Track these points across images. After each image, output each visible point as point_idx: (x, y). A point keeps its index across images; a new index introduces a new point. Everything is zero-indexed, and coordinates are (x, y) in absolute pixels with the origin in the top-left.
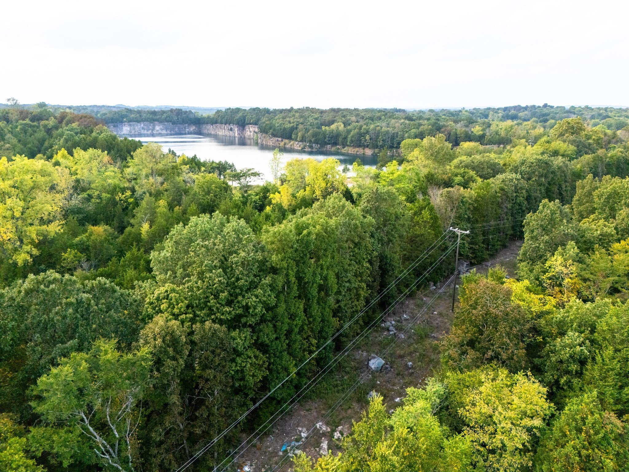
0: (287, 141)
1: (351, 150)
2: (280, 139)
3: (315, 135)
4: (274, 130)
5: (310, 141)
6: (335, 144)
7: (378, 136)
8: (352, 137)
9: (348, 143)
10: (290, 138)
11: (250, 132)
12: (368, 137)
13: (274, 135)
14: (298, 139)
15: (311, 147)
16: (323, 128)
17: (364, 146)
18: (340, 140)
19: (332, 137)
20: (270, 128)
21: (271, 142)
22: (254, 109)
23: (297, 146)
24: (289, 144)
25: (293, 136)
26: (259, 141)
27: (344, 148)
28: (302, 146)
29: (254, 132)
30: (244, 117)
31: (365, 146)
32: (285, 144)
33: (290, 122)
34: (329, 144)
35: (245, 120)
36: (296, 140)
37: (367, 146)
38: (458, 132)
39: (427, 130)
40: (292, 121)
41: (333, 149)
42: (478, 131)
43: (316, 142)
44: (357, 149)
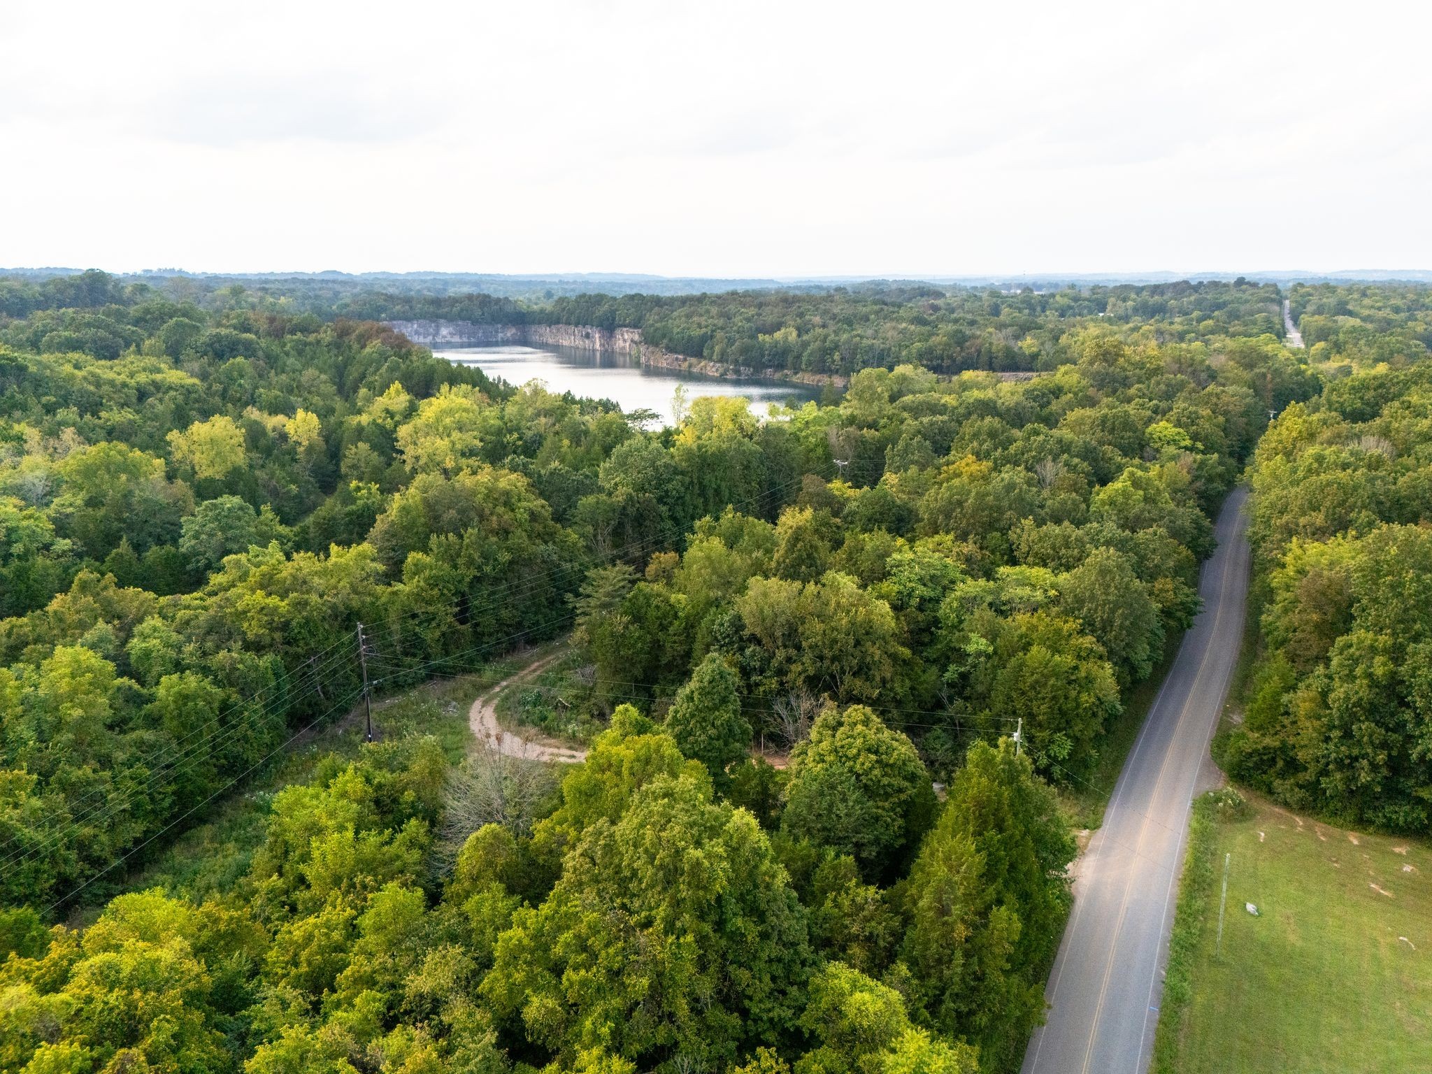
0: (693, 360)
1: (808, 379)
2: (681, 357)
3: (745, 350)
4: (670, 340)
5: (736, 362)
6: (781, 367)
7: (854, 354)
8: (810, 355)
9: (803, 366)
10: (699, 355)
11: (625, 341)
12: (837, 356)
13: (671, 350)
14: (715, 357)
15: (737, 372)
16: (761, 337)
17: (830, 370)
18: (790, 359)
19: (775, 355)
20: (664, 336)
21: (664, 361)
22: (632, 297)
23: (712, 369)
24: (699, 366)
25: (705, 353)
26: (643, 360)
27: (796, 373)
28: (721, 370)
29: (632, 341)
30: (613, 312)
31: (831, 372)
32: (690, 366)
33: (700, 326)
34: (770, 367)
35: (614, 319)
36: (711, 359)
37: (837, 372)
38: (994, 349)
39: (940, 344)
40: (704, 323)
41: (778, 376)
42: (1029, 346)
43: (747, 364)
44: (818, 377)
